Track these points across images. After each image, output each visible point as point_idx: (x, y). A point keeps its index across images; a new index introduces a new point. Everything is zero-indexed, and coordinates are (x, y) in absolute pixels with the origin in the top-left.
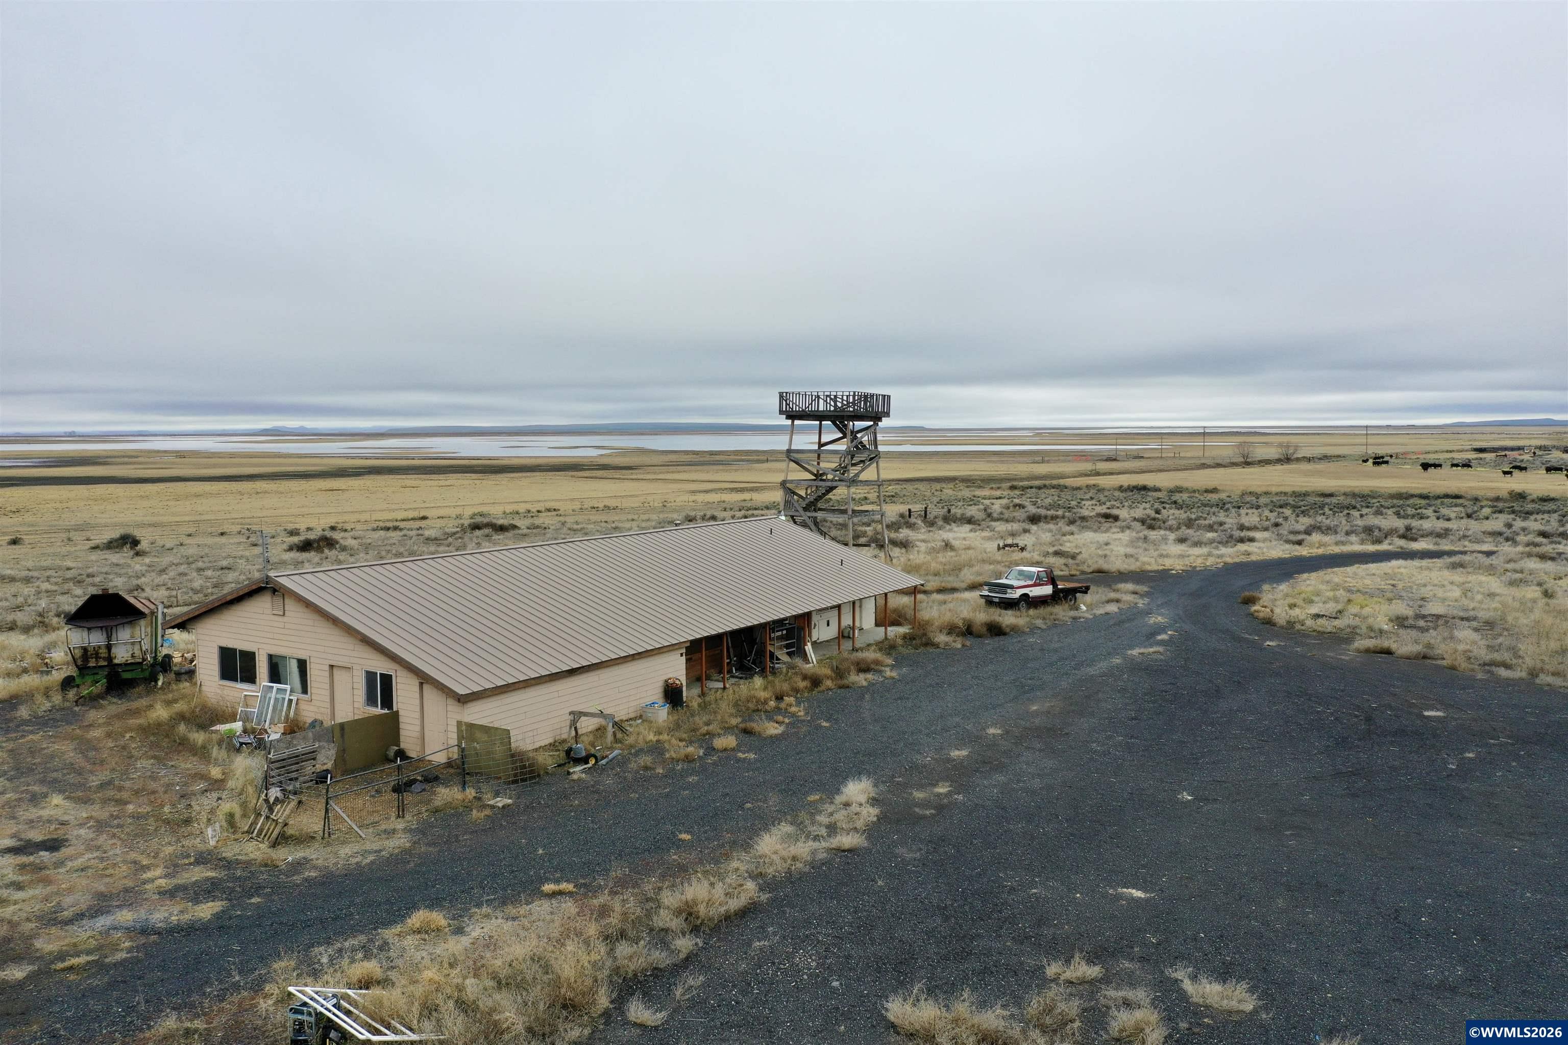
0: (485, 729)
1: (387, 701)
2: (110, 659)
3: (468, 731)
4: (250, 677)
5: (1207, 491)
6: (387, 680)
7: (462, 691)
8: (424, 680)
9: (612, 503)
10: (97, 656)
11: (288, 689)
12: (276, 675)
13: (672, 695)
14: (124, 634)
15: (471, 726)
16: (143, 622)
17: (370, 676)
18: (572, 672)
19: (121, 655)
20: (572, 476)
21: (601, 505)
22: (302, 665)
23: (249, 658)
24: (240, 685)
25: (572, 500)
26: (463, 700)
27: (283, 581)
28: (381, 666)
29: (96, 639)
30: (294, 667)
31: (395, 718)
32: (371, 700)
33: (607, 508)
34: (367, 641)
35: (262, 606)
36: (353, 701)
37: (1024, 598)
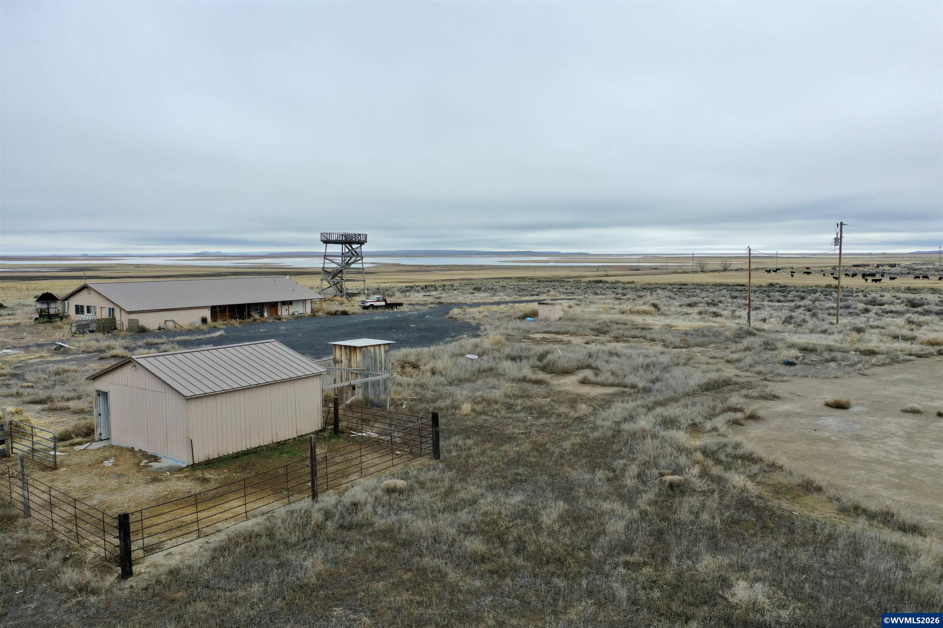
0: (134, 320)
1: (113, 314)
2: (48, 313)
3: (131, 321)
4: (82, 312)
6: (113, 309)
7: (128, 310)
8: (121, 309)
10: (45, 311)
11: (92, 314)
12: (88, 311)
13: (204, 320)
14: (52, 305)
15: (131, 319)
16: (58, 302)
17: (110, 309)
19: (52, 311)
22: (95, 308)
23: (82, 307)
24: (80, 315)
26: (129, 313)
27: (90, 285)
28: (112, 306)
29: (44, 306)
30: (92, 308)
31: (115, 319)
32: (110, 315)
34: (108, 299)
35: (85, 293)
36: (105, 315)
37: (372, 306)
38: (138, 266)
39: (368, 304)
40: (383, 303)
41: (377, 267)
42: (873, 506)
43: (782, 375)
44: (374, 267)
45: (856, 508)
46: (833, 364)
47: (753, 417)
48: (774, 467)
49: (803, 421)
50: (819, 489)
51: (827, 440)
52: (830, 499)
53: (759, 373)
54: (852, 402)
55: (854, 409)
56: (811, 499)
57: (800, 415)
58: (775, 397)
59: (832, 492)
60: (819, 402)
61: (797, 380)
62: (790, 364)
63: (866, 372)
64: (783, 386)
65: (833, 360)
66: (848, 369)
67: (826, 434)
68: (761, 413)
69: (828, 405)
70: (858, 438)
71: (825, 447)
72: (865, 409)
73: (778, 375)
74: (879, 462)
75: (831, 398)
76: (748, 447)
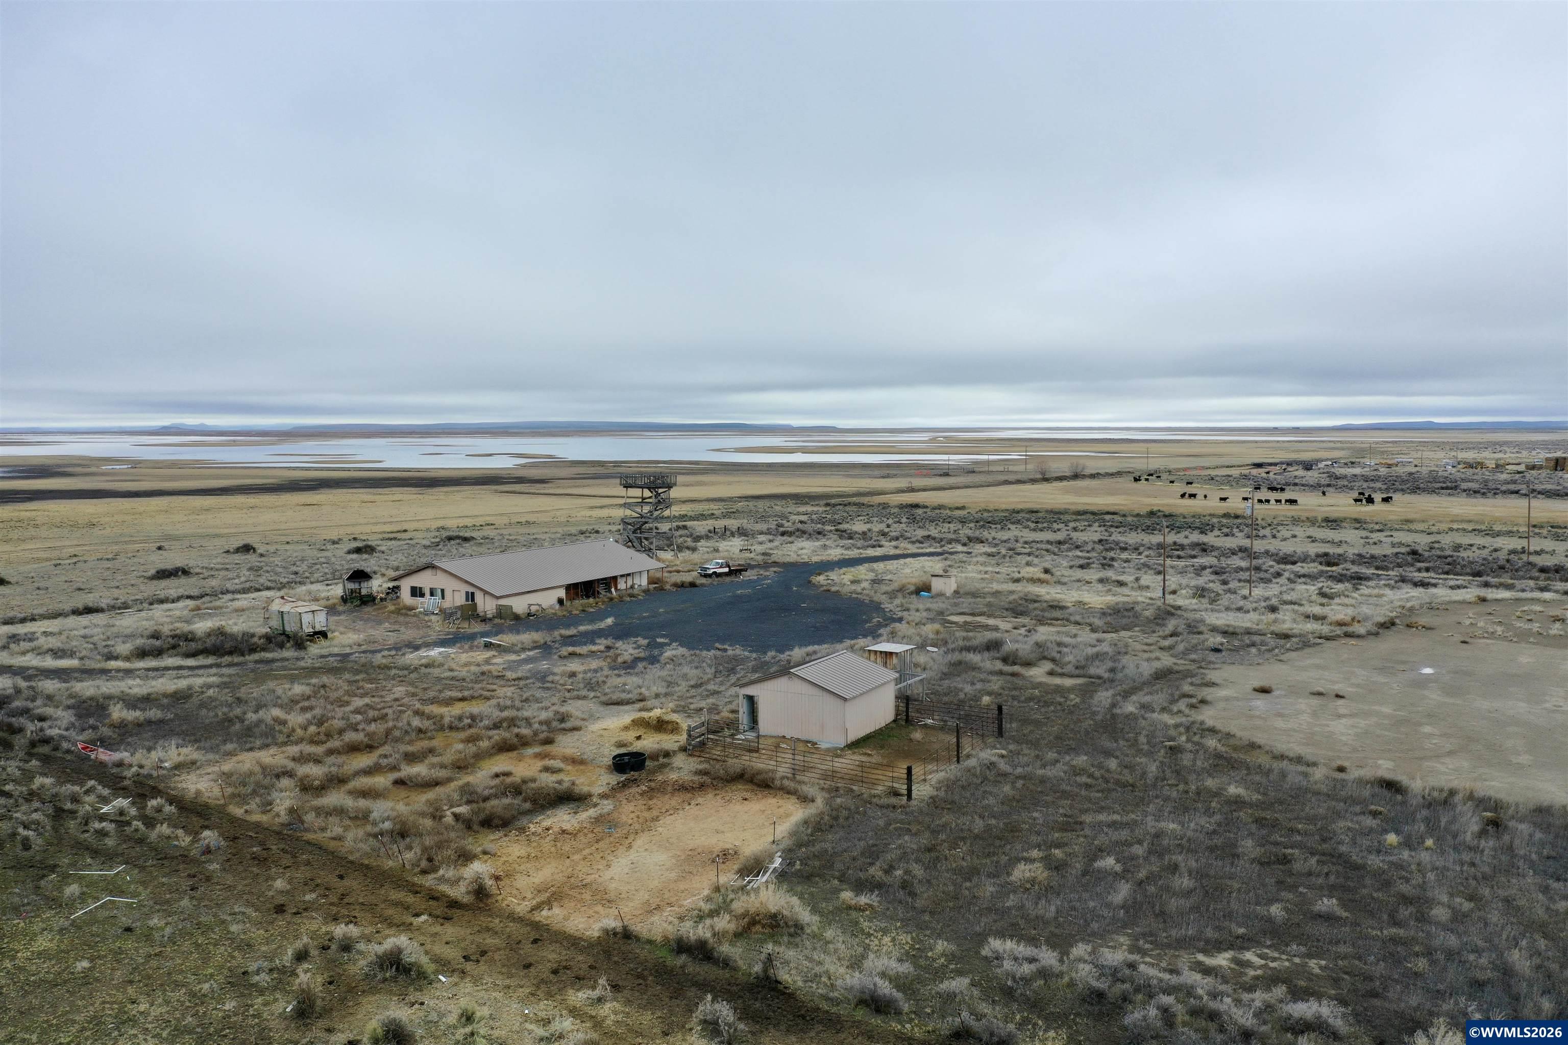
0: (505, 607)
1: (473, 600)
2: (360, 593)
3: (499, 607)
4: (422, 595)
5: (957, 508)
6: (473, 594)
7: (498, 596)
8: (486, 593)
9: (531, 518)
10: (353, 591)
11: (437, 599)
12: (432, 594)
13: (560, 601)
14: (364, 585)
15: (501, 606)
17: (467, 593)
18: (529, 592)
20: (496, 491)
21: (523, 520)
22: (443, 591)
23: (422, 589)
24: (418, 598)
25: (502, 515)
26: (498, 598)
27: (438, 564)
28: (471, 590)
29: (356, 586)
30: (439, 592)
31: (476, 604)
32: (467, 600)
33: (528, 522)
34: (467, 582)
35: (428, 572)
36: (460, 600)
37: (715, 573)
39: (711, 572)
42: (1291, 755)
43: (1213, 663)
45: (1282, 756)
46: (1253, 650)
47: (1203, 702)
48: (1229, 735)
49: (1240, 703)
50: (1260, 747)
51: (1259, 717)
52: (1267, 752)
53: (1194, 661)
54: (1274, 687)
55: (1276, 693)
56: (1256, 752)
57: (1237, 699)
58: (1214, 684)
59: (1267, 748)
60: (1249, 688)
61: (1226, 667)
62: (1217, 650)
63: (1282, 657)
64: (1217, 673)
65: (1253, 645)
66: (1267, 655)
67: (1258, 713)
68: (1209, 698)
69: (1255, 690)
70: (1280, 715)
71: (1258, 722)
72: (1283, 693)
73: (1210, 662)
74: (1295, 730)
75: (1258, 684)
76: (1210, 723)
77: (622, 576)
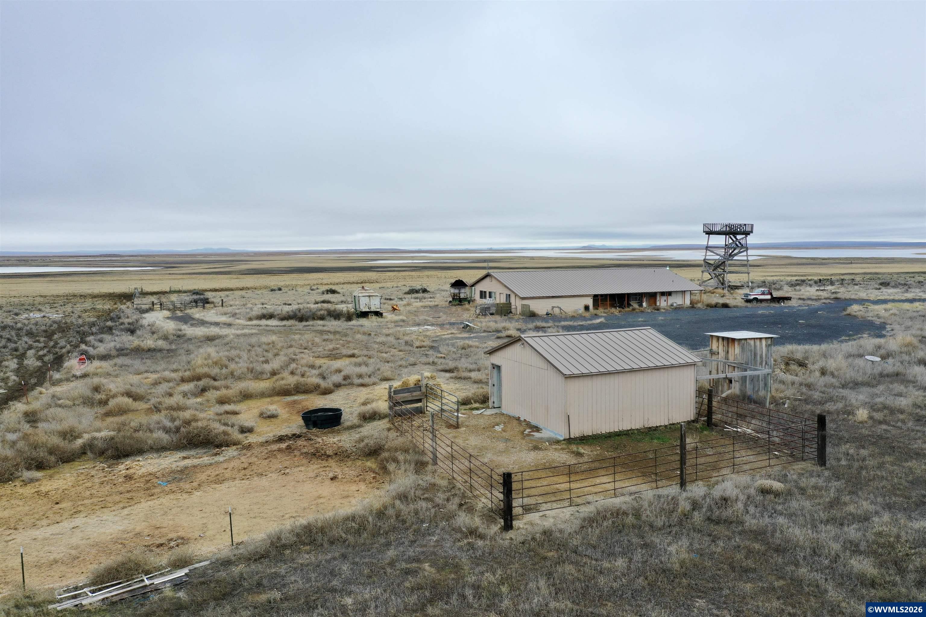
0: (526, 305)
1: (509, 300)
2: (459, 297)
3: (523, 306)
4: (485, 297)
6: (509, 295)
7: (521, 296)
8: (516, 295)
10: (457, 295)
11: (492, 299)
12: (490, 296)
13: (587, 308)
14: (463, 291)
16: (467, 288)
17: (507, 294)
18: (553, 297)
19: (462, 296)
22: (495, 293)
23: (485, 292)
24: (484, 299)
26: (523, 299)
27: (492, 274)
28: (508, 292)
29: (457, 291)
30: (493, 294)
31: (510, 303)
32: (506, 300)
34: (506, 286)
35: (488, 280)
36: (503, 300)
37: (756, 299)
38: (532, 258)
39: (752, 297)
40: (769, 297)
41: (764, 260)
44: (760, 260)
77: (663, 294)
